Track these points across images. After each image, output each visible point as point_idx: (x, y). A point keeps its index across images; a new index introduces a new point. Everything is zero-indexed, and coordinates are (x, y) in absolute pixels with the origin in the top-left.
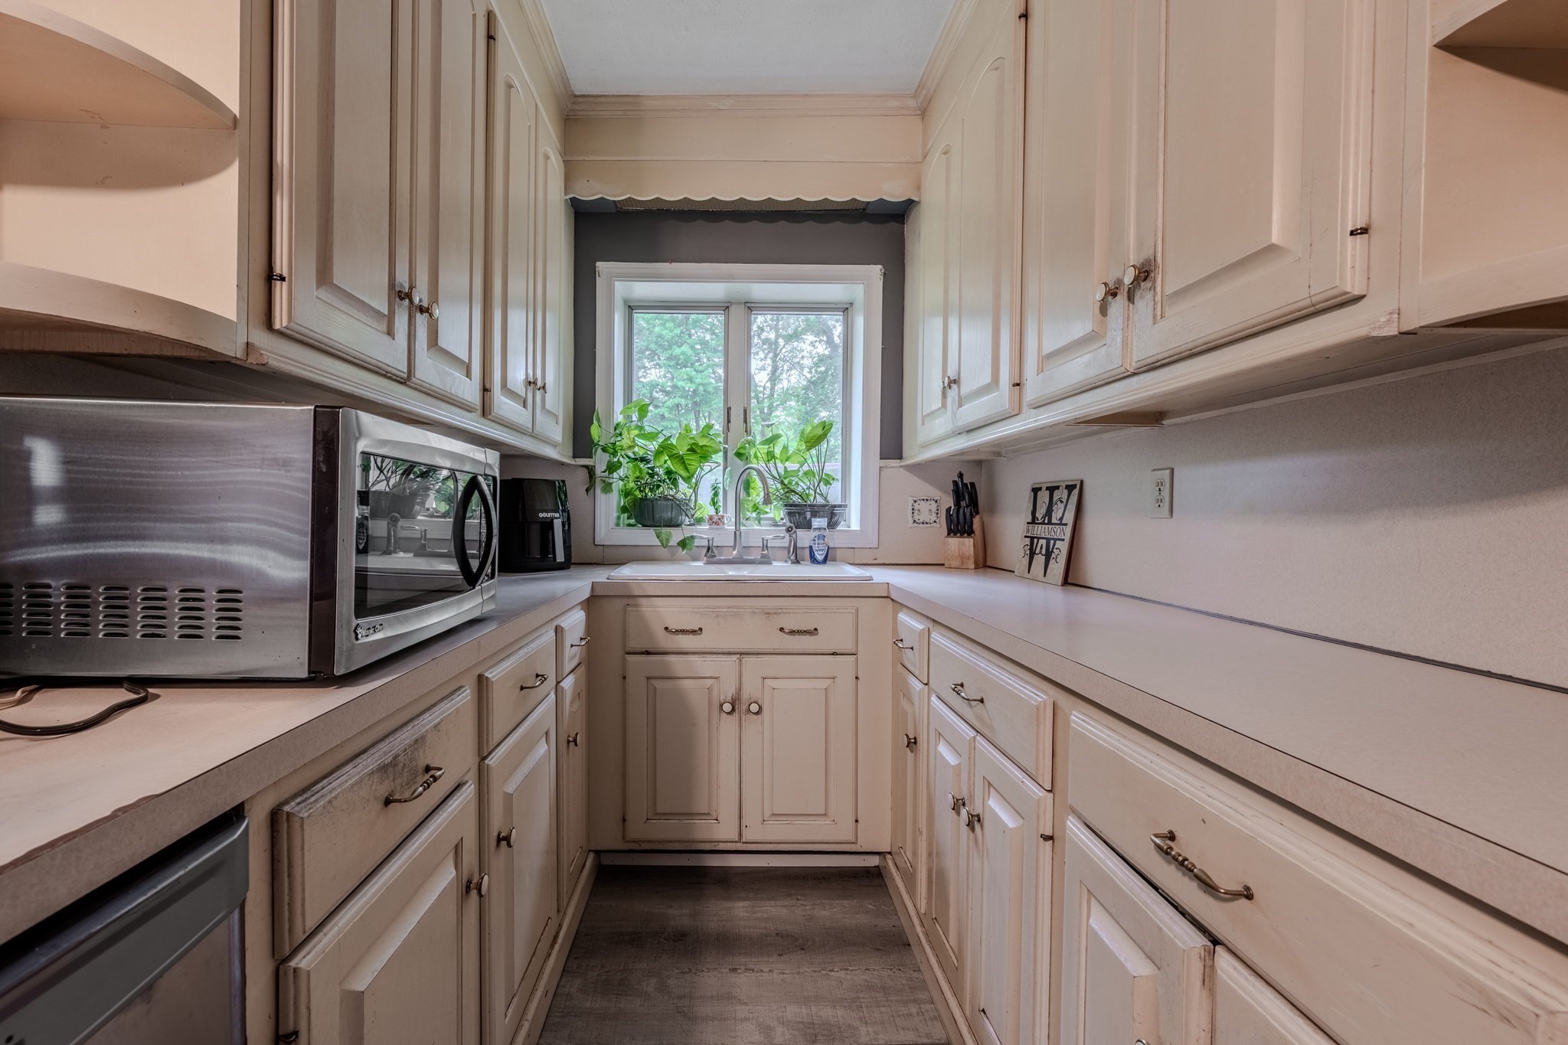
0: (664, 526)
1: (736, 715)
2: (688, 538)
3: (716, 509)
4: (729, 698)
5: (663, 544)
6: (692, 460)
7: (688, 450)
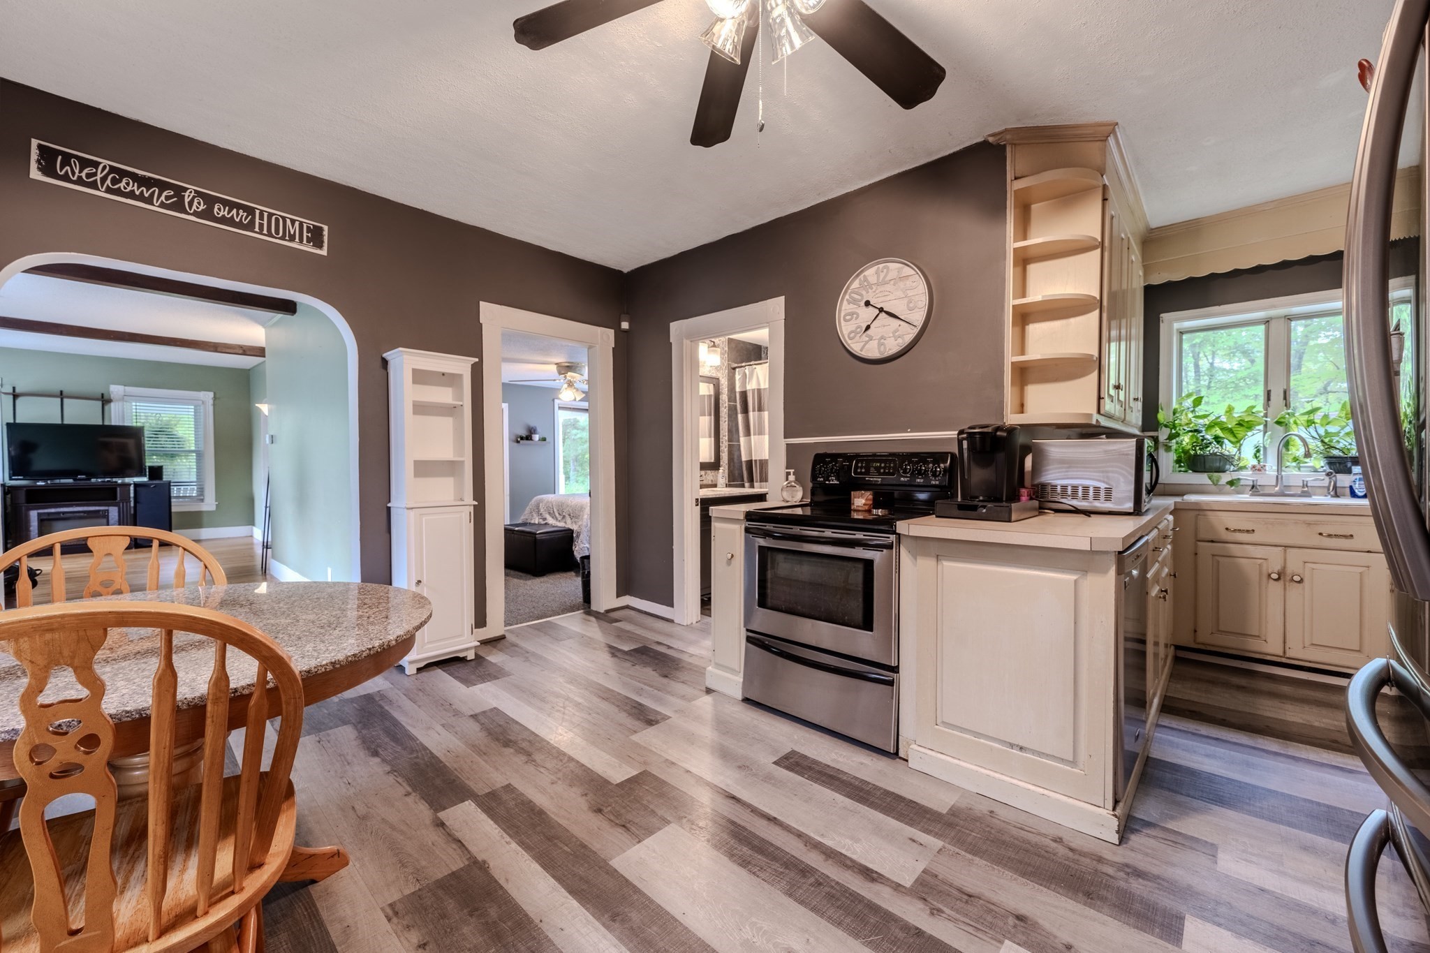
0: (1215, 472)
1: (1281, 582)
2: (1235, 480)
3: (1259, 461)
4: (1276, 571)
5: (1214, 483)
6: (1240, 432)
7: (1236, 425)
